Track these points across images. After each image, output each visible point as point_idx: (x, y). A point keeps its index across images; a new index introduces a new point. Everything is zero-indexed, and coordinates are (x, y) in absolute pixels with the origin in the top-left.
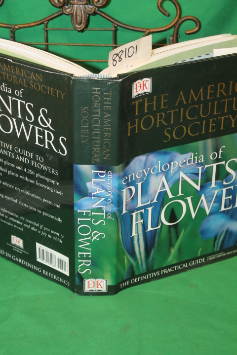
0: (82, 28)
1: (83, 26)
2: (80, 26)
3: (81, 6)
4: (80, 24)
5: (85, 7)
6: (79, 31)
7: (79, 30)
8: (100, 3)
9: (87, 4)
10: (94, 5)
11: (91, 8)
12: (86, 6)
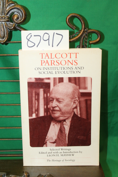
0: (5, 41)
1: (5, 39)
2: (3, 40)
3: (4, 23)
4: (4, 37)
5: (6, 23)
6: (3, 44)
7: (3, 42)
8: (19, 20)
9: (8, 21)
10: (15, 22)
11: (12, 25)
12: (8, 23)
